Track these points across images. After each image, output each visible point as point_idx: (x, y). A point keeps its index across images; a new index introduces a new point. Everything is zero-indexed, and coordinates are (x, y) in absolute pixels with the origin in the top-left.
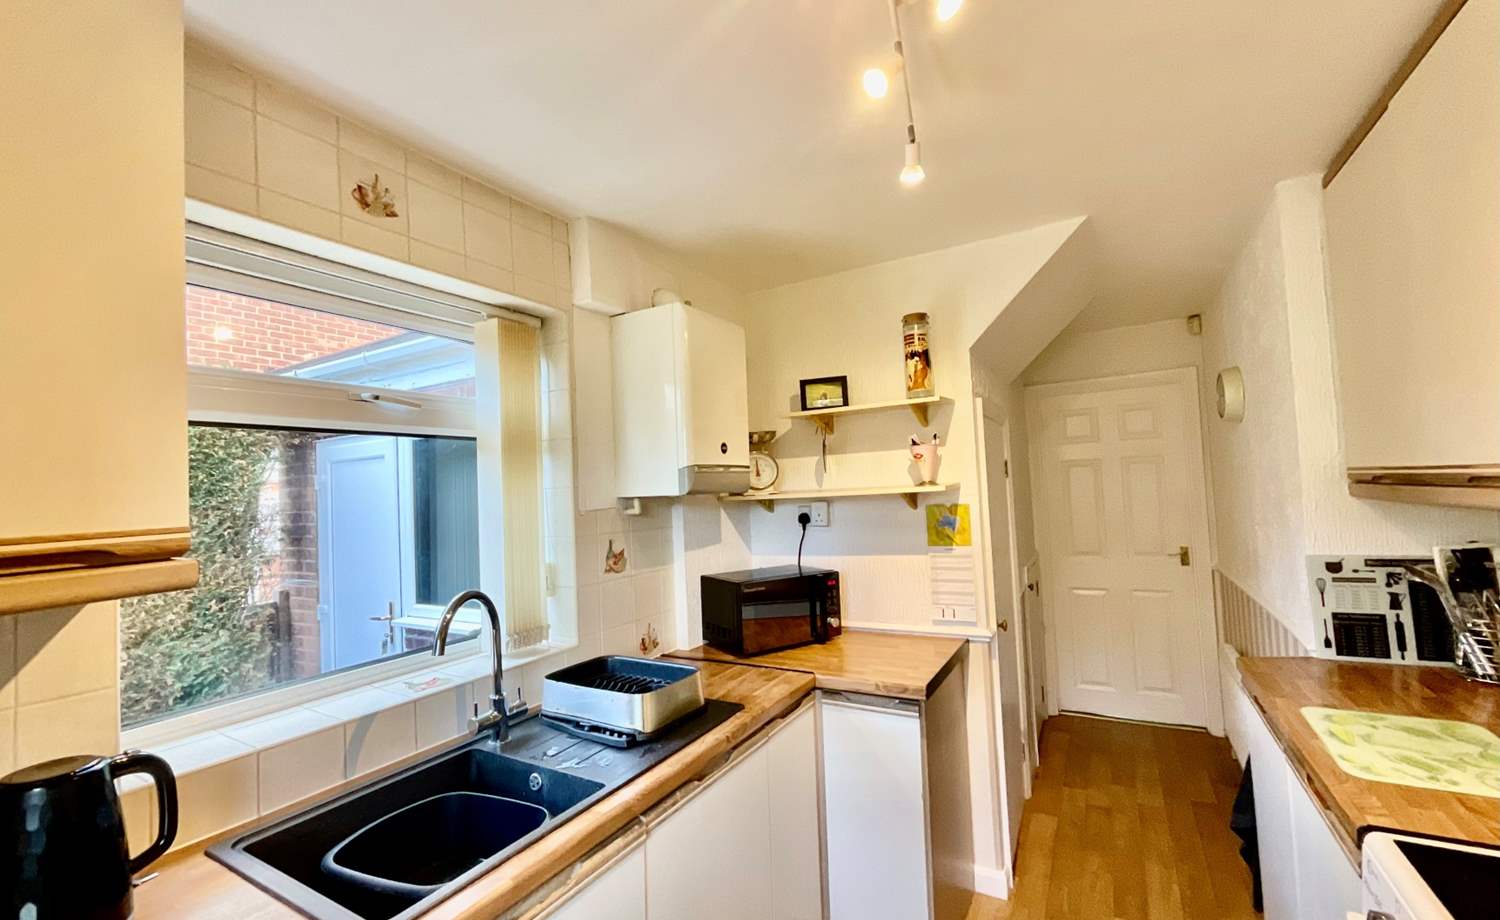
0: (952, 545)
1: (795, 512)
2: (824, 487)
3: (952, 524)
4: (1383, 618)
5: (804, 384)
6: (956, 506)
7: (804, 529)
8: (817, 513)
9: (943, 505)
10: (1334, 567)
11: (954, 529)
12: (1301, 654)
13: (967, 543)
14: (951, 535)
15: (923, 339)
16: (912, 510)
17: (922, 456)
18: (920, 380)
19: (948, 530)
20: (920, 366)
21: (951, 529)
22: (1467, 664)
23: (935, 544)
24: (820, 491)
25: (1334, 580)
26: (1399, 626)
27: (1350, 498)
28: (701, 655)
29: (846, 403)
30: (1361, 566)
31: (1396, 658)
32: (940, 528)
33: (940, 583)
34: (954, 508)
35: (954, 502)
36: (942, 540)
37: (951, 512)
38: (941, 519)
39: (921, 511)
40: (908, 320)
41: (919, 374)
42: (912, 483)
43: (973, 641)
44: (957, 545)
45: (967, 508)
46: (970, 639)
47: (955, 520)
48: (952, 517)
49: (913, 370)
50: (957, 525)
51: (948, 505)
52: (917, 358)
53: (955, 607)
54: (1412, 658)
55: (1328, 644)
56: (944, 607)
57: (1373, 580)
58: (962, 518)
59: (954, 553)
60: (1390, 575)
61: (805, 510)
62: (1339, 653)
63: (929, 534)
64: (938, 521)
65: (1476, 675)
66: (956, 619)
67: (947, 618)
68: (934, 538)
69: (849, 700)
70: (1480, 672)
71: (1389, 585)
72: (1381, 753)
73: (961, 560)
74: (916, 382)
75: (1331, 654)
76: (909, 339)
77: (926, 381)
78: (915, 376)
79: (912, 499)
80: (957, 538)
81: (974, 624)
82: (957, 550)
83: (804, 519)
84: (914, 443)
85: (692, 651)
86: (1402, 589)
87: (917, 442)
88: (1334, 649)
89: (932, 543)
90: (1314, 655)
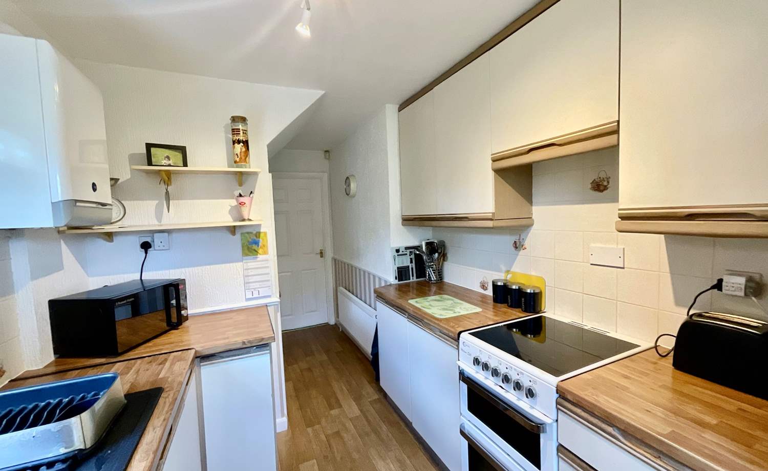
0: (257, 255)
1: (137, 241)
2: (162, 223)
3: (257, 243)
4: (409, 266)
5: (149, 146)
6: (259, 233)
7: (146, 253)
8: (158, 241)
9: (251, 233)
10: (398, 251)
11: (258, 246)
12: (388, 284)
13: (266, 253)
14: (256, 250)
15: (245, 133)
16: (231, 236)
17: (245, 203)
18: (243, 158)
19: (255, 247)
20: (244, 150)
21: (256, 246)
22: (430, 278)
23: (247, 255)
24: (161, 225)
25: (398, 255)
26: (412, 269)
27: (402, 226)
28: (53, 369)
29: (185, 164)
30: (404, 250)
31: (411, 280)
32: (250, 246)
33: (250, 278)
34: (258, 234)
35: (258, 231)
36: (251, 252)
37: (256, 237)
38: (250, 240)
39: (238, 236)
40: (234, 119)
41: (243, 154)
42: (231, 220)
43: (269, 306)
44: (260, 254)
45: (265, 233)
46: (268, 305)
47: (259, 240)
48: (257, 239)
49: (239, 151)
50: (260, 244)
51: (255, 232)
52: (242, 144)
53: (259, 289)
54: (415, 279)
55: (396, 279)
56: (252, 290)
57: (406, 254)
58: (263, 240)
59: (258, 259)
60: (410, 252)
61: (149, 240)
62: (399, 281)
63: (243, 250)
64: (248, 241)
65: (432, 281)
66: (260, 296)
67: (254, 296)
68: (247, 252)
69: (223, 357)
70: (433, 279)
71: (410, 256)
72: (438, 309)
73: (263, 263)
74: (241, 158)
75: (397, 282)
76: (235, 131)
77: (247, 159)
78: (241, 155)
79: (233, 230)
80: (260, 251)
81: (269, 296)
82: (260, 257)
83: (146, 246)
84: (240, 195)
85: (46, 367)
86: (413, 256)
87: (243, 195)
88: (397, 280)
89: (245, 254)
90: (392, 283)
